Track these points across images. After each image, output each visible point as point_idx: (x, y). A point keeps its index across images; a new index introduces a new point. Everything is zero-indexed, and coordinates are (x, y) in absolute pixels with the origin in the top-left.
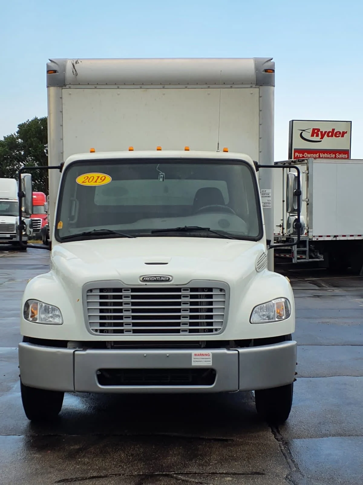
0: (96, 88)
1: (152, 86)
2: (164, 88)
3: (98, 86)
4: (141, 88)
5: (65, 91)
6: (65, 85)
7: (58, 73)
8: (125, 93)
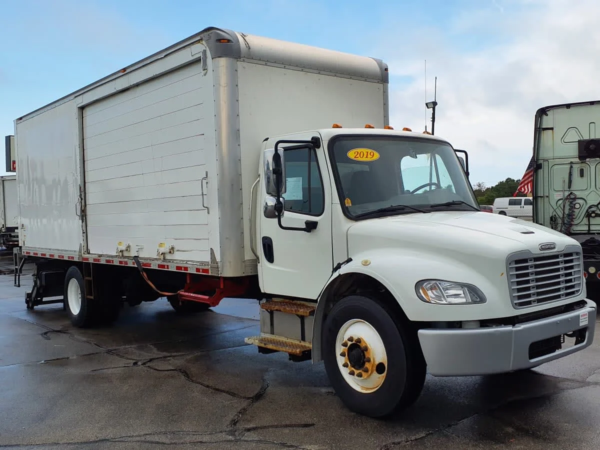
0: (266, 64)
1: (311, 71)
2: (319, 73)
3: (269, 64)
4: (302, 70)
5: (240, 64)
6: (240, 57)
7: (233, 42)
8: (290, 73)
